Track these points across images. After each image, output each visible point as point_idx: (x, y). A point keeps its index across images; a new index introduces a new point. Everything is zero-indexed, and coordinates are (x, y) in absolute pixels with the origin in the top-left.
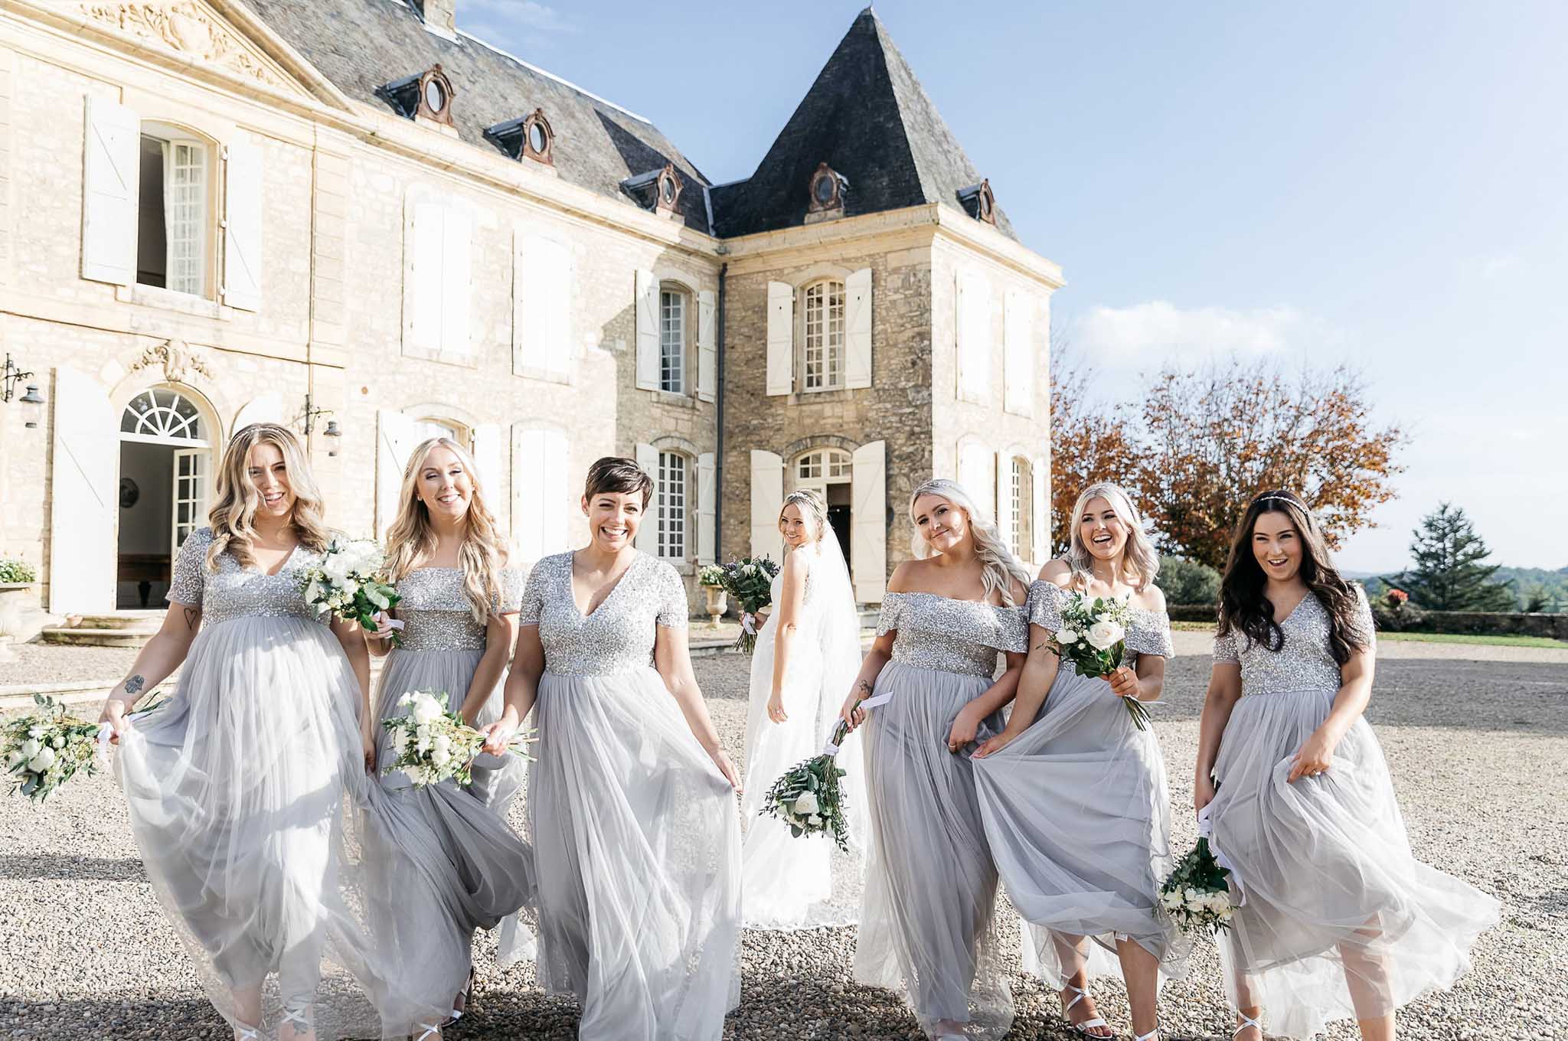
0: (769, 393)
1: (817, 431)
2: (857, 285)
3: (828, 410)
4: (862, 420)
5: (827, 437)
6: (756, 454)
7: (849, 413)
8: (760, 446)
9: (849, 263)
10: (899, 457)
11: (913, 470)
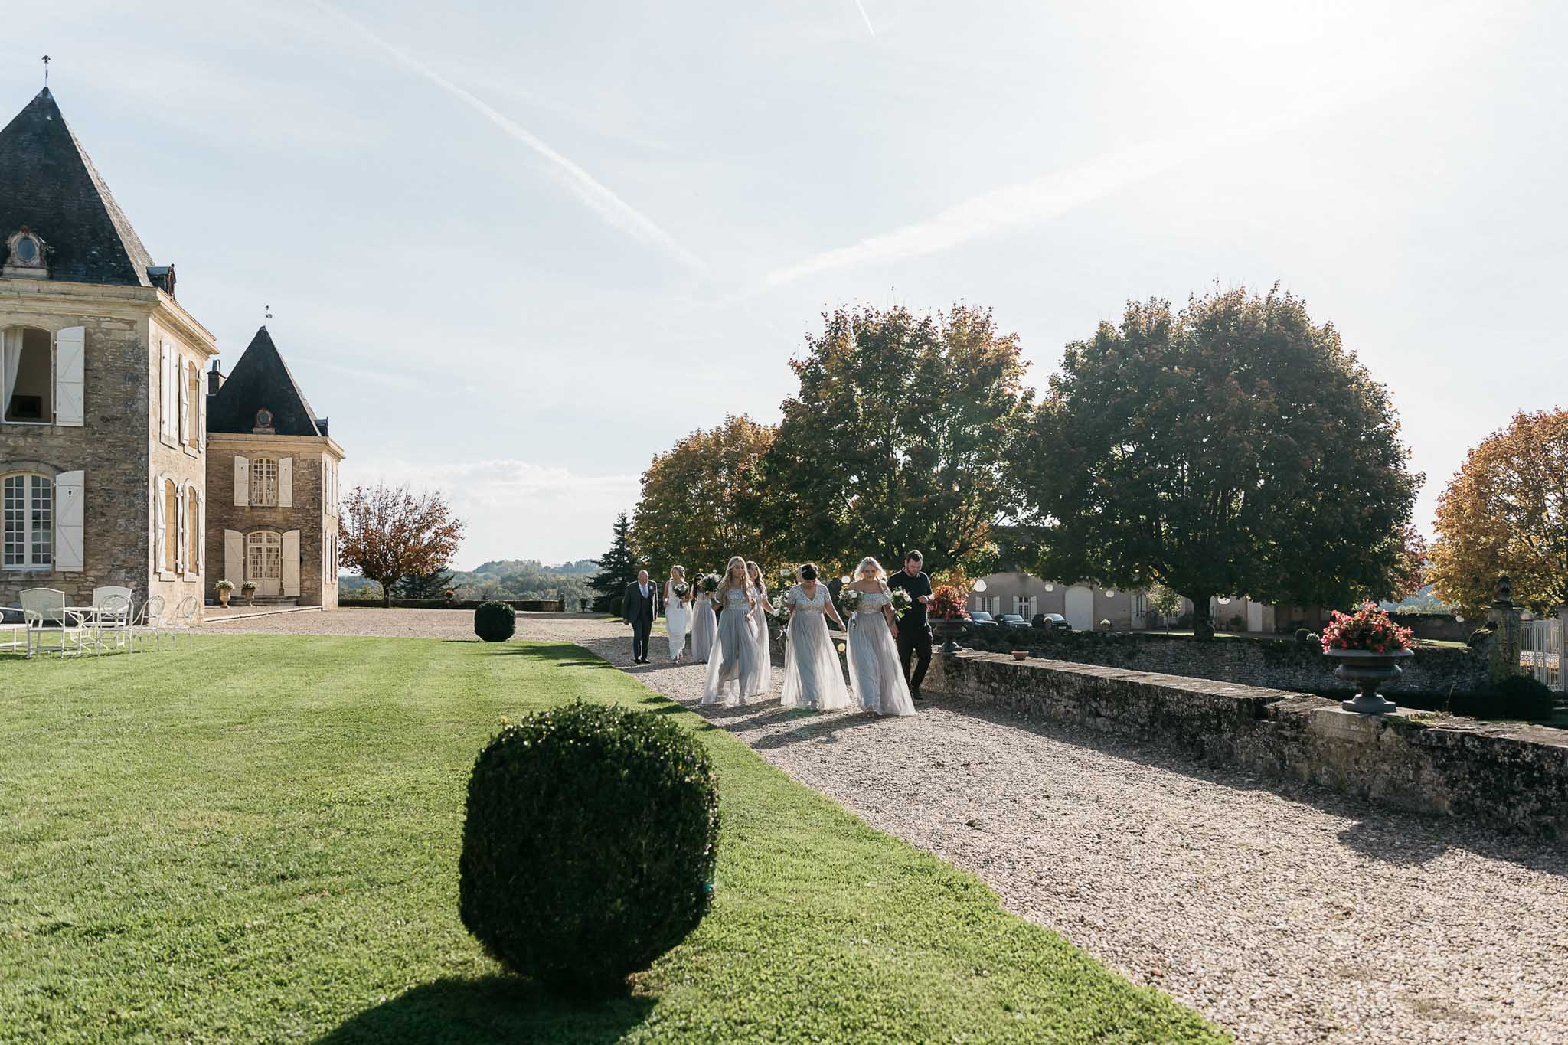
0: (235, 504)
1: (262, 524)
2: (285, 465)
3: (268, 514)
4: (286, 520)
5: (268, 526)
6: (227, 532)
7: (280, 517)
8: (229, 528)
9: (283, 455)
10: (306, 537)
11: (312, 542)
